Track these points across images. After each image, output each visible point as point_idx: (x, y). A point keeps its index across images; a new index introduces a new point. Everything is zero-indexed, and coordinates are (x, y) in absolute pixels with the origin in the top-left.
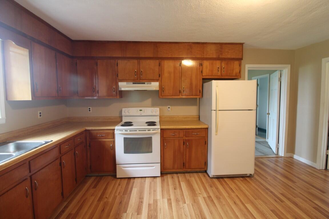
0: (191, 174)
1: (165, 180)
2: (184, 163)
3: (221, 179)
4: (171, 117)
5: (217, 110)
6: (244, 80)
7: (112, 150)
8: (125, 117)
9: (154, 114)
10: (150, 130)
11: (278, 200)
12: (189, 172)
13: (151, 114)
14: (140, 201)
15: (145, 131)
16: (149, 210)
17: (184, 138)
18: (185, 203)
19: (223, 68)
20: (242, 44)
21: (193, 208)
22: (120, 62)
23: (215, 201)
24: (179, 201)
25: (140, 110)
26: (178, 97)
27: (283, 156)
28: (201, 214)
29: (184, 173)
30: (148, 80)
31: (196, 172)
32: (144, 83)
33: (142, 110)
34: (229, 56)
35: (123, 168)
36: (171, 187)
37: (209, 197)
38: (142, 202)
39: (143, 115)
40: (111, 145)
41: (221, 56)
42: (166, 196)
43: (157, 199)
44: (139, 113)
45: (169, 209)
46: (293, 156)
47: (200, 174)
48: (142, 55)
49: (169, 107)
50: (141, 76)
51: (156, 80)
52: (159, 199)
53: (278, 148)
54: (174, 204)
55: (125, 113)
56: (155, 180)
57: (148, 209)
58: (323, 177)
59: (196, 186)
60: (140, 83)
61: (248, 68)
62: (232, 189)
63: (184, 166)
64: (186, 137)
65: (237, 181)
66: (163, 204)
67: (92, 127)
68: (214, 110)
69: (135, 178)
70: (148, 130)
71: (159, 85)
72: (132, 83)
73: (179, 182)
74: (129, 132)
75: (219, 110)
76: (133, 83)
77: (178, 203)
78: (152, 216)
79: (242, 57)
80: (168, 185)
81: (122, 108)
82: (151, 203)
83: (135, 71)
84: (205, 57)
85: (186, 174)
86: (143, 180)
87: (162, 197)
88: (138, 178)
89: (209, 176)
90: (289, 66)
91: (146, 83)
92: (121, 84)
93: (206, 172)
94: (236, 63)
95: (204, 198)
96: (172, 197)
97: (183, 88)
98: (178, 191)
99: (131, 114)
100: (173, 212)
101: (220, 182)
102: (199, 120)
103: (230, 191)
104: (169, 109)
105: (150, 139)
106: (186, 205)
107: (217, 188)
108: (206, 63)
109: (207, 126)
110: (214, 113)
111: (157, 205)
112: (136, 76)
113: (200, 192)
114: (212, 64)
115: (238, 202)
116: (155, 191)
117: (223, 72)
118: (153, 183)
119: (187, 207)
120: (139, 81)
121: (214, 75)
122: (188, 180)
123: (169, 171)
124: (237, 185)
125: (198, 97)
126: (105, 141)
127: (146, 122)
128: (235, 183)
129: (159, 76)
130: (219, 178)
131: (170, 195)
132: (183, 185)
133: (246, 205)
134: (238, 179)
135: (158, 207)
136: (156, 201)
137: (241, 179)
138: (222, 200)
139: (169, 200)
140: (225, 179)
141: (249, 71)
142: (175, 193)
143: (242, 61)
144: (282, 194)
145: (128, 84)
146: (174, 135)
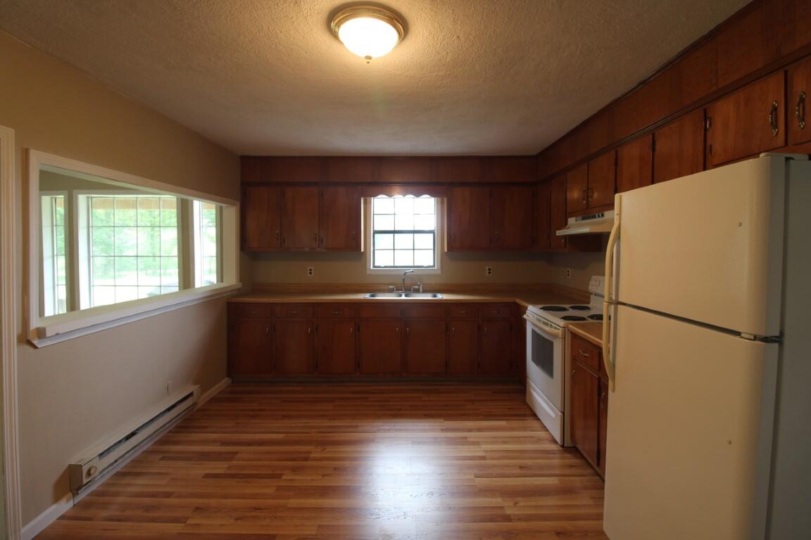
15: (547, 325)
32: (595, 217)
35: (531, 390)
50: (591, 200)
60: (590, 217)
83: (584, 191)
84: (721, 86)
91: (597, 215)
105: (551, 344)
112: (584, 202)
114: (748, 103)
117: (795, 122)
120: (590, 213)
121: (756, 150)
145: (576, 220)
146: (586, 356)
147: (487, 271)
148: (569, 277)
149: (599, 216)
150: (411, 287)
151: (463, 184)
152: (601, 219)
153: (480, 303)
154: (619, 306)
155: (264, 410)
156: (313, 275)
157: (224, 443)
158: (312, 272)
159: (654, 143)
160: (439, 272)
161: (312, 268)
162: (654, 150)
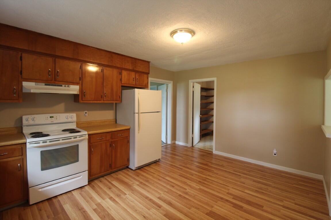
0: (116, 173)
1: (95, 186)
2: (110, 164)
3: (142, 169)
4: (88, 123)
5: (140, 112)
6: (148, 89)
7: (19, 171)
8: (26, 127)
9: (70, 120)
10: (76, 138)
11: (179, 169)
12: (114, 172)
13: (66, 120)
14: (82, 211)
15: (70, 139)
16: (98, 213)
17: (110, 141)
18: (126, 194)
19: (136, 79)
20: (149, 62)
21: (134, 195)
22: (25, 55)
23: (147, 184)
24: (120, 195)
25: (50, 117)
26: (100, 102)
27: (170, 143)
28: (142, 195)
29: (109, 174)
30: (66, 83)
31: (120, 170)
32: (61, 86)
33: (53, 117)
34: (141, 70)
35: (40, 190)
36: (105, 189)
37: (141, 183)
38: (85, 212)
39: (54, 122)
40: (19, 165)
41: (135, 69)
42: (105, 197)
43: (99, 203)
44: (50, 121)
45: (115, 204)
46: (175, 142)
47: (124, 170)
48: (58, 54)
49: (86, 112)
50: (58, 77)
51: (77, 84)
52: (101, 202)
53: (167, 139)
54: (117, 199)
55: (27, 122)
56: (83, 189)
57: (96, 213)
58: (191, 150)
59: (126, 180)
60: (55, 85)
61: (151, 80)
62: (152, 172)
63: (110, 167)
64: (112, 139)
65: (152, 166)
66: (107, 204)
68: (137, 113)
69: (56, 197)
70: (74, 138)
71: (79, 89)
72: (44, 84)
73: (110, 182)
74: (48, 143)
75: (141, 113)
76: (46, 85)
77: (120, 197)
78: (104, 216)
79: (149, 72)
80: (101, 188)
81: (23, 115)
82: (95, 208)
83: (49, 71)
84: (123, 67)
85: (112, 175)
86: (69, 195)
87: (103, 199)
88: (61, 196)
89: (132, 170)
90: (172, 82)
91: (63, 86)
92: (25, 84)
93: (128, 167)
94: (145, 76)
95: (138, 185)
96: (112, 195)
97: (105, 93)
98: (114, 189)
99: (37, 122)
100: (120, 204)
101: (142, 170)
102: (116, 123)
103: (152, 174)
104: (86, 114)
106: (127, 195)
107: (143, 176)
108: (124, 73)
109: (129, 127)
110: (136, 115)
111: (103, 207)
112: (49, 77)
113: (132, 183)
114: (129, 74)
115: (160, 178)
116: (91, 198)
117: (136, 82)
118: (83, 193)
119: (129, 196)
120: (55, 83)
121: (130, 84)
122: (117, 178)
123: (96, 176)
124: (154, 169)
125: (114, 102)
126: (7, 162)
127: (62, 130)
128: (152, 168)
129: (80, 80)
130: (140, 168)
131: (108, 194)
132: (115, 183)
133: (166, 178)
134: (152, 165)
135: (105, 208)
136: (99, 205)
137: (154, 164)
138: (150, 181)
139: (111, 198)
140: (145, 168)
141: (151, 82)
142: (112, 191)
143: (149, 75)
144: (180, 165)
145: (37, 84)
146: (101, 139)
149: (65, 86)
152: (68, 88)
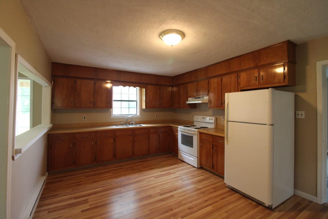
2: (213, 165)
8: (195, 122)
15: (190, 131)
17: (212, 143)
19: (261, 77)
26: (221, 108)
30: (202, 96)
32: (200, 98)
33: (204, 118)
35: (181, 154)
39: (204, 121)
44: (202, 120)
49: (223, 116)
50: (198, 93)
51: (207, 95)
55: (195, 119)
60: (198, 98)
63: (213, 167)
64: (214, 142)
67: (173, 124)
69: (186, 162)
71: (208, 98)
72: (194, 98)
83: (195, 90)
84: (242, 69)
105: (192, 137)
107: (215, 191)
112: (196, 93)
114: (249, 74)
117: (261, 81)
121: (252, 85)
129: (208, 92)
130: (234, 190)
134: (250, 201)
145: (192, 99)
146: (207, 139)
147: (156, 115)
148: (183, 117)
149: (202, 98)
150: (130, 122)
151: (151, 84)
152: (203, 99)
153: (159, 127)
154: (229, 122)
155: (81, 182)
156: (86, 119)
157: (75, 198)
158: (85, 118)
159: (222, 79)
160: (140, 116)
161: (85, 116)
162: (222, 81)
